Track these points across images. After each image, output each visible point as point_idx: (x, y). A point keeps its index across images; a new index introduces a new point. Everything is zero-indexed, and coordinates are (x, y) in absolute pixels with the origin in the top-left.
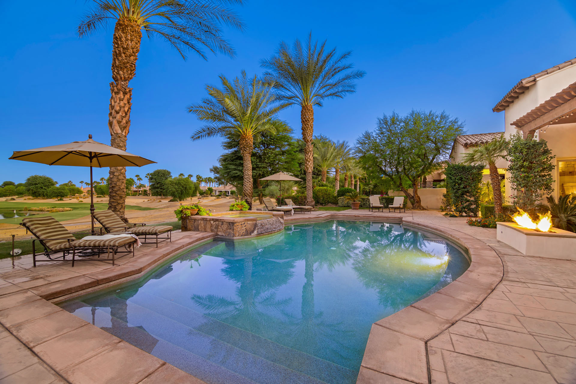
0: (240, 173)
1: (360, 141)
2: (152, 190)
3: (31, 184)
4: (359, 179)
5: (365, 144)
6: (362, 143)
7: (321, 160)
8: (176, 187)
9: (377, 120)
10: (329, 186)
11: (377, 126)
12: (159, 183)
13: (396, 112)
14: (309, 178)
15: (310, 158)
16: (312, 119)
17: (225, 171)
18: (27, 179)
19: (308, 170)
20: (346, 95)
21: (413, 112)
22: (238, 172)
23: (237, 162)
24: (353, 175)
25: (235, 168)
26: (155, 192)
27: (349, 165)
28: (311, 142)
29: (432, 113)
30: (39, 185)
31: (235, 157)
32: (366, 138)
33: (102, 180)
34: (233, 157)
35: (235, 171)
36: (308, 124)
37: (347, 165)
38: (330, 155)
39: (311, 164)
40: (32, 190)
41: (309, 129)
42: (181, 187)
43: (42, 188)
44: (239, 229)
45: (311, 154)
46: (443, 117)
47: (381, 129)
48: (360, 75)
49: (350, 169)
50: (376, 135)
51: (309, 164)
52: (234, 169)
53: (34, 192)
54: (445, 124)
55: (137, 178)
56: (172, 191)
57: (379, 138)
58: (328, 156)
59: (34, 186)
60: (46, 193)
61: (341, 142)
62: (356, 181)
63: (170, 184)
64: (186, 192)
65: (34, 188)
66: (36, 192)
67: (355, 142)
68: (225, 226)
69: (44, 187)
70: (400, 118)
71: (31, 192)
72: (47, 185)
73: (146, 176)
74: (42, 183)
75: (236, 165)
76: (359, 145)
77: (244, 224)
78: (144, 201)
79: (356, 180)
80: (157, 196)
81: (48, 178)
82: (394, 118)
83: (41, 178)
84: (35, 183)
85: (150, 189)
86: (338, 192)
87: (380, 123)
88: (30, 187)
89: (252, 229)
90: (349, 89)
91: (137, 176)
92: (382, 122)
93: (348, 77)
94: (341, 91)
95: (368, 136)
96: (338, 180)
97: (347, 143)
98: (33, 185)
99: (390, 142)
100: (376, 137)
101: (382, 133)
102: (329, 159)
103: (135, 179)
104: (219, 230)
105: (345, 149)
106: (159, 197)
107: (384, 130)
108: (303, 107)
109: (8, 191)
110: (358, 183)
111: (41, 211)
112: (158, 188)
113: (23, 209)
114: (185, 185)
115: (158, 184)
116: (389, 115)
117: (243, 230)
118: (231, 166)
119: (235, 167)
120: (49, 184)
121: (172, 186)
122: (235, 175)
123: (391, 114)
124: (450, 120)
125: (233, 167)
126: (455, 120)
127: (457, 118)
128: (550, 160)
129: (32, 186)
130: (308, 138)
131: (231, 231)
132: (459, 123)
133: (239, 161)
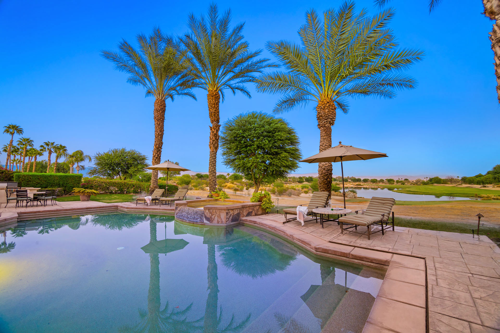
3: (496, 173)
18: (493, 168)
88: (496, 176)
98: (498, 173)
109: (488, 180)
113: (474, 196)
129: (497, 175)
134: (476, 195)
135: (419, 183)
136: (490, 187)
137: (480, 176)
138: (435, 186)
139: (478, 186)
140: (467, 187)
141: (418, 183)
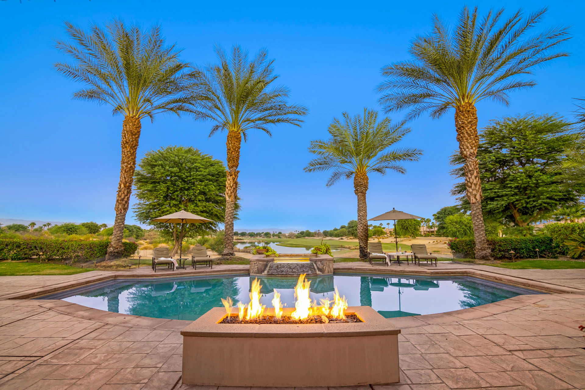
2: (438, 231)
3: (350, 227)
42: (464, 226)
56: (452, 231)
59: (351, 229)
63: (450, 223)
64: (471, 232)
77: (256, 263)
89: (263, 269)
114: (468, 223)
134: (342, 246)
135: (293, 237)
136: (345, 239)
137: (335, 230)
138: (306, 239)
139: (337, 239)
140: (330, 240)
141: (291, 236)
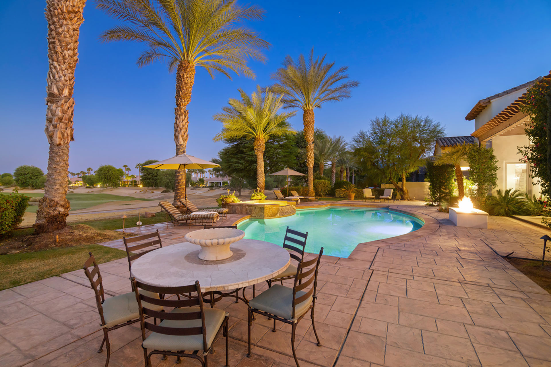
0: (242, 166)
1: (356, 140)
2: (143, 181)
3: (20, 174)
4: (355, 171)
5: (360, 141)
6: (357, 141)
7: (319, 155)
8: (170, 178)
9: (370, 121)
10: (326, 178)
11: (370, 127)
12: (151, 173)
13: (387, 115)
14: (310, 173)
15: (311, 155)
16: (313, 121)
17: (227, 164)
18: (16, 169)
19: (309, 166)
20: (343, 99)
21: (402, 115)
22: (239, 165)
23: (239, 155)
24: (348, 168)
25: (237, 162)
26: (147, 182)
27: (345, 159)
28: (312, 142)
29: (418, 117)
30: (28, 176)
31: (237, 151)
32: (360, 137)
33: (89, 170)
34: (234, 151)
35: (236, 165)
36: (309, 126)
37: (343, 158)
38: (327, 150)
39: (312, 161)
40: (22, 180)
41: (310, 130)
43: (31, 178)
44: (268, 212)
45: (312, 152)
46: (427, 121)
47: (374, 129)
48: (355, 84)
49: (345, 163)
50: (370, 134)
51: (311, 160)
52: (235, 162)
53: (23, 182)
54: (429, 127)
55: (125, 168)
56: (166, 181)
57: (372, 137)
58: (326, 151)
60: (35, 184)
61: (337, 137)
62: (352, 174)
63: (163, 175)
65: (23, 178)
66: (25, 182)
67: (351, 140)
68: (257, 211)
69: (33, 178)
70: (390, 120)
71: (20, 182)
72: (36, 175)
73: (136, 167)
74: (31, 174)
75: (237, 158)
76: (354, 143)
77: (271, 208)
78: (136, 192)
79: (351, 172)
80: (148, 187)
81: (36, 168)
82: (385, 120)
83: (30, 168)
84: (24, 173)
85: (141, 180)
86: (335, 184)
87: (373, 124)
88: (19, 177)
89: (276, 212)
90: (345, 94)
91: (125, 166)
92: (374, 123)
93: (344, 86)
94: (338, 97)
95: (362, 135)
96: (334, 173)
97: (343, 138)
98: (22, 175)
99: (381, 142)
100: (370, 136)
101: (375, 133)
102: (326, 154)
103: (124, 170)
104: (253, 213)
105: (341, 143)
106: (150, 188)
107: (377, 130)
108: (305, 111)
110: (354, 176)
111: (35, 201)
112: (149, 179)
115: (149, 174)
116: (381, 117)
117: (270, 213)
118: (233, 159)
119: (237, 160)
120: (38, 174)
121: (166, 177)
122: (237, 168)
123: (383, 117)
124: (433, 123)
125: (235, 160)
126: (437, 124)
127: (439, 123)
128: (495, 164)
129: (21, 177)
130: (310, 138)
131: (262, 213)
132: (441, 127)
133: (240, 155)
